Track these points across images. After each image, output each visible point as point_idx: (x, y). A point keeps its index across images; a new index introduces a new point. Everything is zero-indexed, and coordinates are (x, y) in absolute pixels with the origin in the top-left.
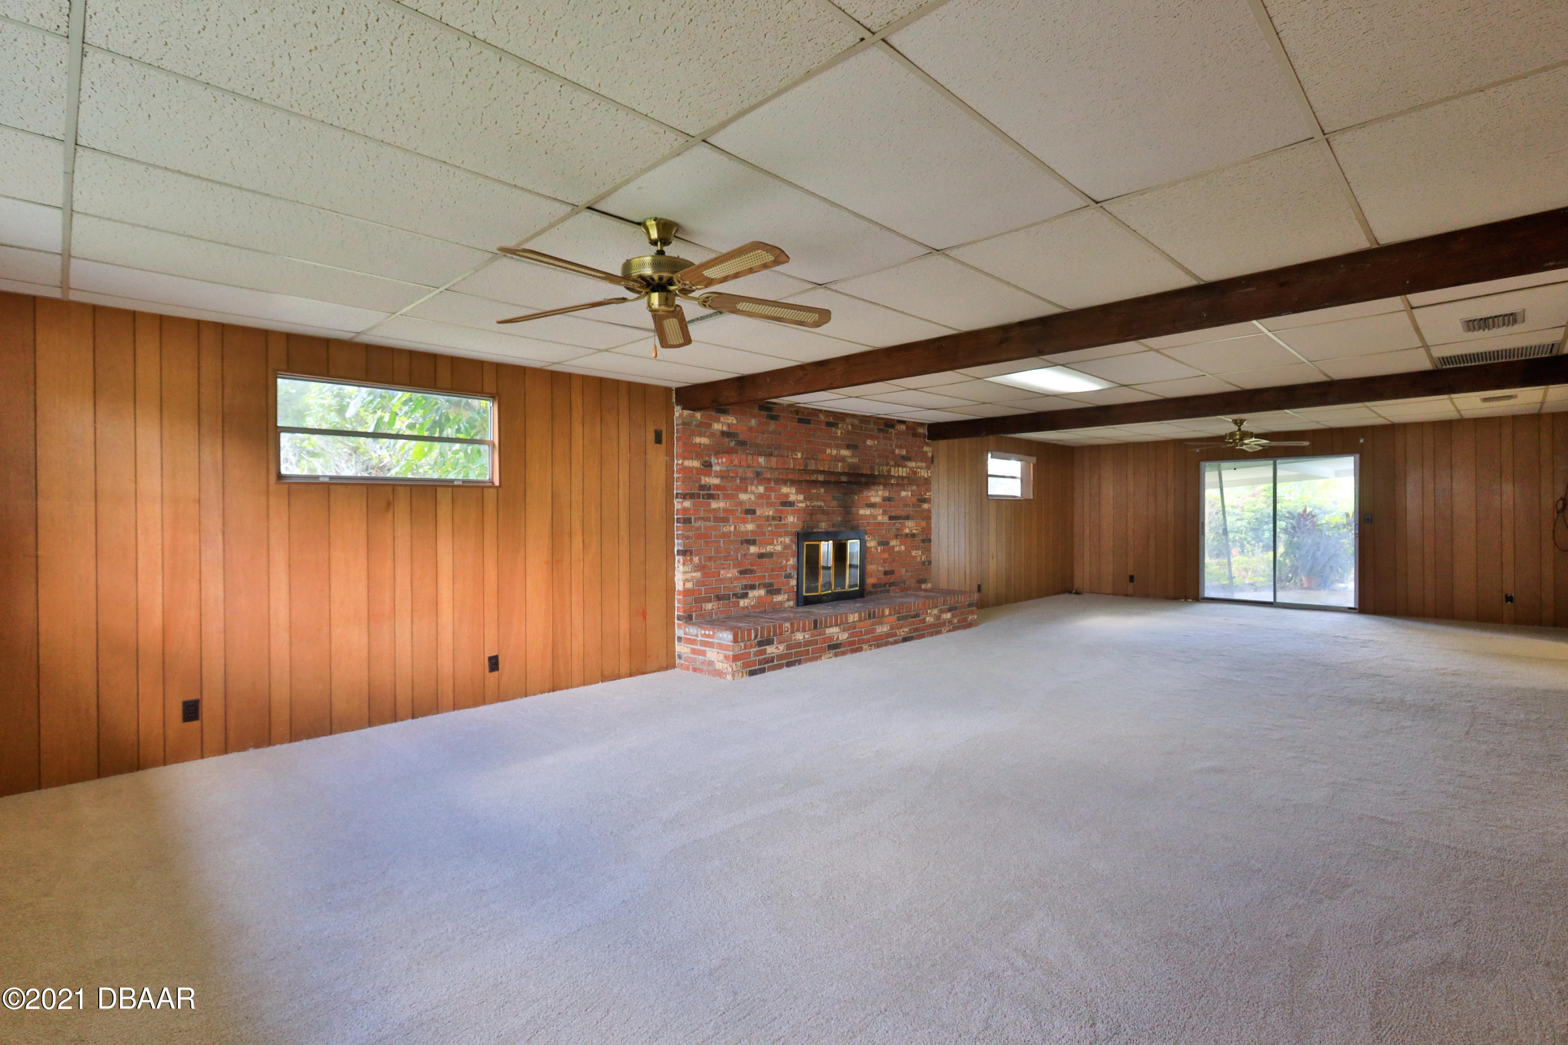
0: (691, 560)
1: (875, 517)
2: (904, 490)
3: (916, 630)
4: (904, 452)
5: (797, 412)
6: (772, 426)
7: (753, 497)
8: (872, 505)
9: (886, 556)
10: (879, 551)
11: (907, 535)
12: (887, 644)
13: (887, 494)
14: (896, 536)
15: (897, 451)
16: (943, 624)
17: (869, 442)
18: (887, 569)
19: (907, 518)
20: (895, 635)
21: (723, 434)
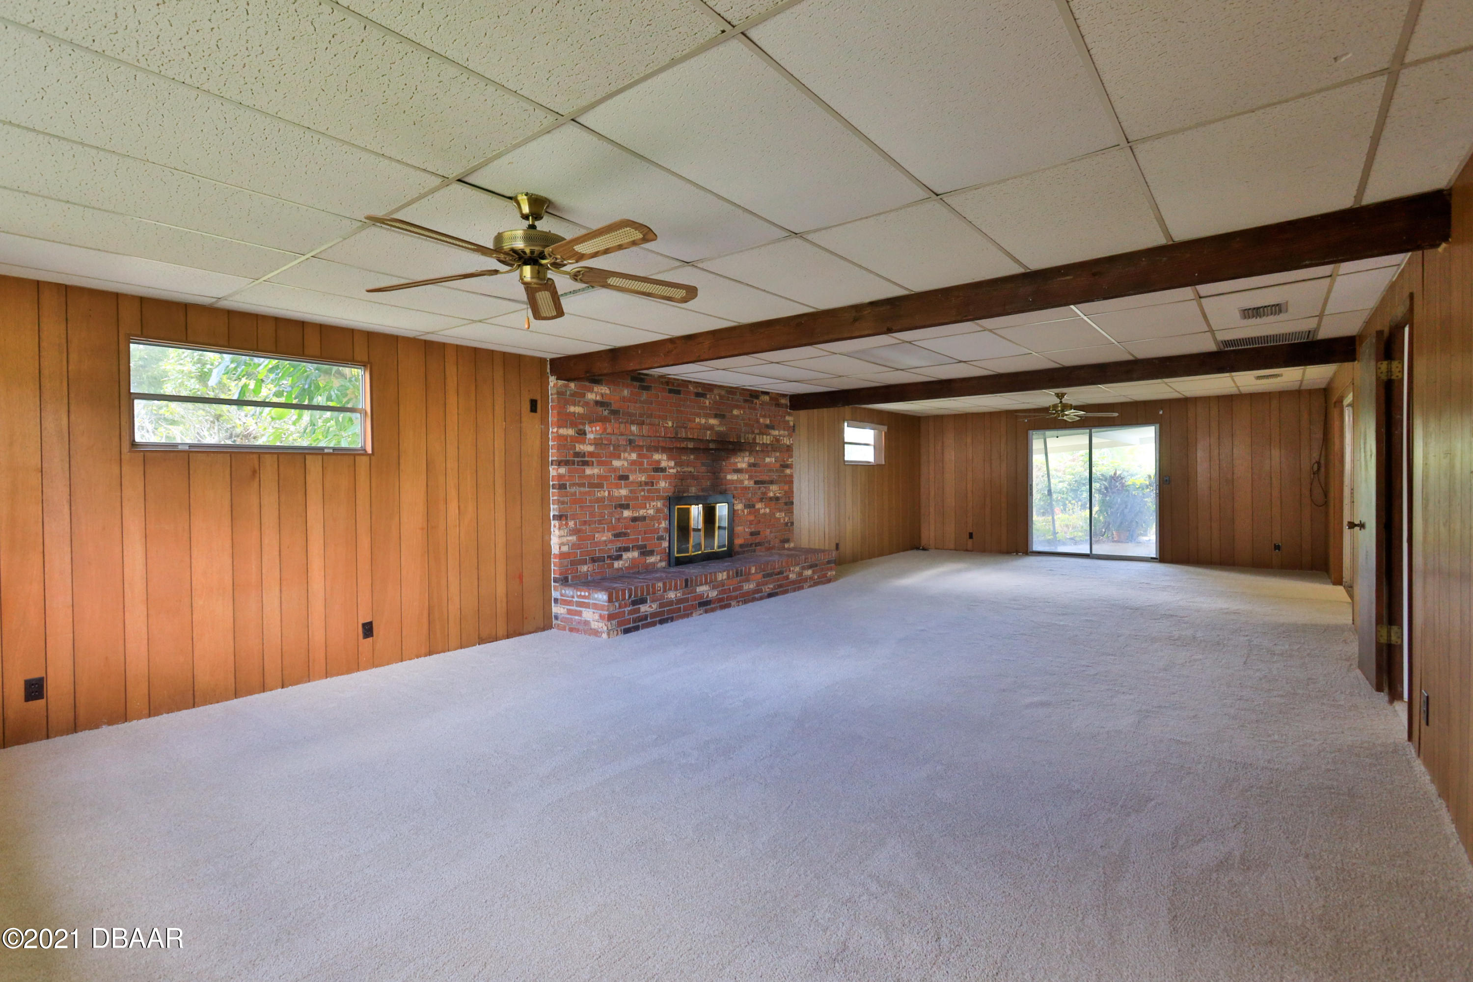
0: (567, 524)
1: (742, 482)
2: (768, 456)
3: (780, 586)
4: (768, 422)
5: (667, 383)
6: (644, 395)
7: (626, 464)
8: (738, 471)
9: (752, 518)
10: (746, 513)
11: (771, 499)
12: (754, 600)
13: (752, 461)
14: (761, 500)
15: (761, 420)
16: (805, 580)
17: (735, 412)
18: (753, 530)
19: (772, 482)
20: (760, 591)
21: (597, 403)
